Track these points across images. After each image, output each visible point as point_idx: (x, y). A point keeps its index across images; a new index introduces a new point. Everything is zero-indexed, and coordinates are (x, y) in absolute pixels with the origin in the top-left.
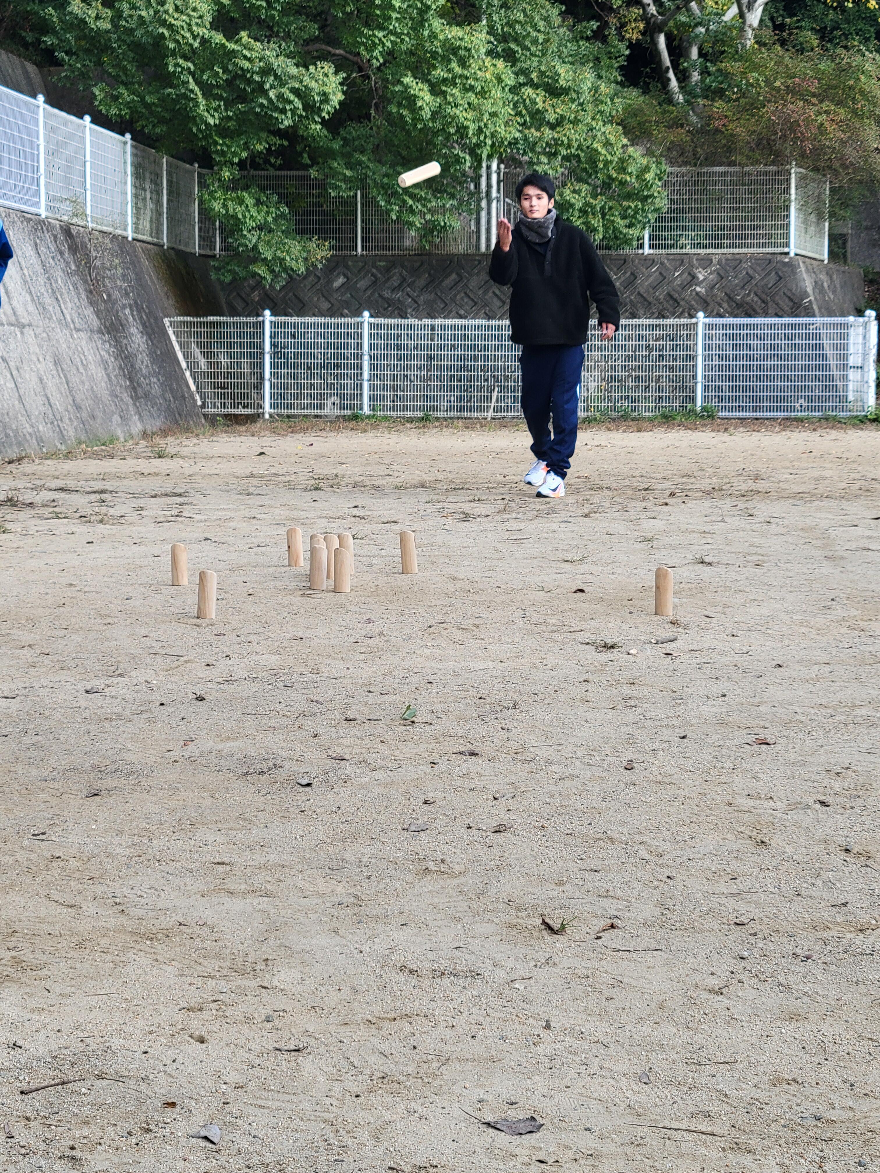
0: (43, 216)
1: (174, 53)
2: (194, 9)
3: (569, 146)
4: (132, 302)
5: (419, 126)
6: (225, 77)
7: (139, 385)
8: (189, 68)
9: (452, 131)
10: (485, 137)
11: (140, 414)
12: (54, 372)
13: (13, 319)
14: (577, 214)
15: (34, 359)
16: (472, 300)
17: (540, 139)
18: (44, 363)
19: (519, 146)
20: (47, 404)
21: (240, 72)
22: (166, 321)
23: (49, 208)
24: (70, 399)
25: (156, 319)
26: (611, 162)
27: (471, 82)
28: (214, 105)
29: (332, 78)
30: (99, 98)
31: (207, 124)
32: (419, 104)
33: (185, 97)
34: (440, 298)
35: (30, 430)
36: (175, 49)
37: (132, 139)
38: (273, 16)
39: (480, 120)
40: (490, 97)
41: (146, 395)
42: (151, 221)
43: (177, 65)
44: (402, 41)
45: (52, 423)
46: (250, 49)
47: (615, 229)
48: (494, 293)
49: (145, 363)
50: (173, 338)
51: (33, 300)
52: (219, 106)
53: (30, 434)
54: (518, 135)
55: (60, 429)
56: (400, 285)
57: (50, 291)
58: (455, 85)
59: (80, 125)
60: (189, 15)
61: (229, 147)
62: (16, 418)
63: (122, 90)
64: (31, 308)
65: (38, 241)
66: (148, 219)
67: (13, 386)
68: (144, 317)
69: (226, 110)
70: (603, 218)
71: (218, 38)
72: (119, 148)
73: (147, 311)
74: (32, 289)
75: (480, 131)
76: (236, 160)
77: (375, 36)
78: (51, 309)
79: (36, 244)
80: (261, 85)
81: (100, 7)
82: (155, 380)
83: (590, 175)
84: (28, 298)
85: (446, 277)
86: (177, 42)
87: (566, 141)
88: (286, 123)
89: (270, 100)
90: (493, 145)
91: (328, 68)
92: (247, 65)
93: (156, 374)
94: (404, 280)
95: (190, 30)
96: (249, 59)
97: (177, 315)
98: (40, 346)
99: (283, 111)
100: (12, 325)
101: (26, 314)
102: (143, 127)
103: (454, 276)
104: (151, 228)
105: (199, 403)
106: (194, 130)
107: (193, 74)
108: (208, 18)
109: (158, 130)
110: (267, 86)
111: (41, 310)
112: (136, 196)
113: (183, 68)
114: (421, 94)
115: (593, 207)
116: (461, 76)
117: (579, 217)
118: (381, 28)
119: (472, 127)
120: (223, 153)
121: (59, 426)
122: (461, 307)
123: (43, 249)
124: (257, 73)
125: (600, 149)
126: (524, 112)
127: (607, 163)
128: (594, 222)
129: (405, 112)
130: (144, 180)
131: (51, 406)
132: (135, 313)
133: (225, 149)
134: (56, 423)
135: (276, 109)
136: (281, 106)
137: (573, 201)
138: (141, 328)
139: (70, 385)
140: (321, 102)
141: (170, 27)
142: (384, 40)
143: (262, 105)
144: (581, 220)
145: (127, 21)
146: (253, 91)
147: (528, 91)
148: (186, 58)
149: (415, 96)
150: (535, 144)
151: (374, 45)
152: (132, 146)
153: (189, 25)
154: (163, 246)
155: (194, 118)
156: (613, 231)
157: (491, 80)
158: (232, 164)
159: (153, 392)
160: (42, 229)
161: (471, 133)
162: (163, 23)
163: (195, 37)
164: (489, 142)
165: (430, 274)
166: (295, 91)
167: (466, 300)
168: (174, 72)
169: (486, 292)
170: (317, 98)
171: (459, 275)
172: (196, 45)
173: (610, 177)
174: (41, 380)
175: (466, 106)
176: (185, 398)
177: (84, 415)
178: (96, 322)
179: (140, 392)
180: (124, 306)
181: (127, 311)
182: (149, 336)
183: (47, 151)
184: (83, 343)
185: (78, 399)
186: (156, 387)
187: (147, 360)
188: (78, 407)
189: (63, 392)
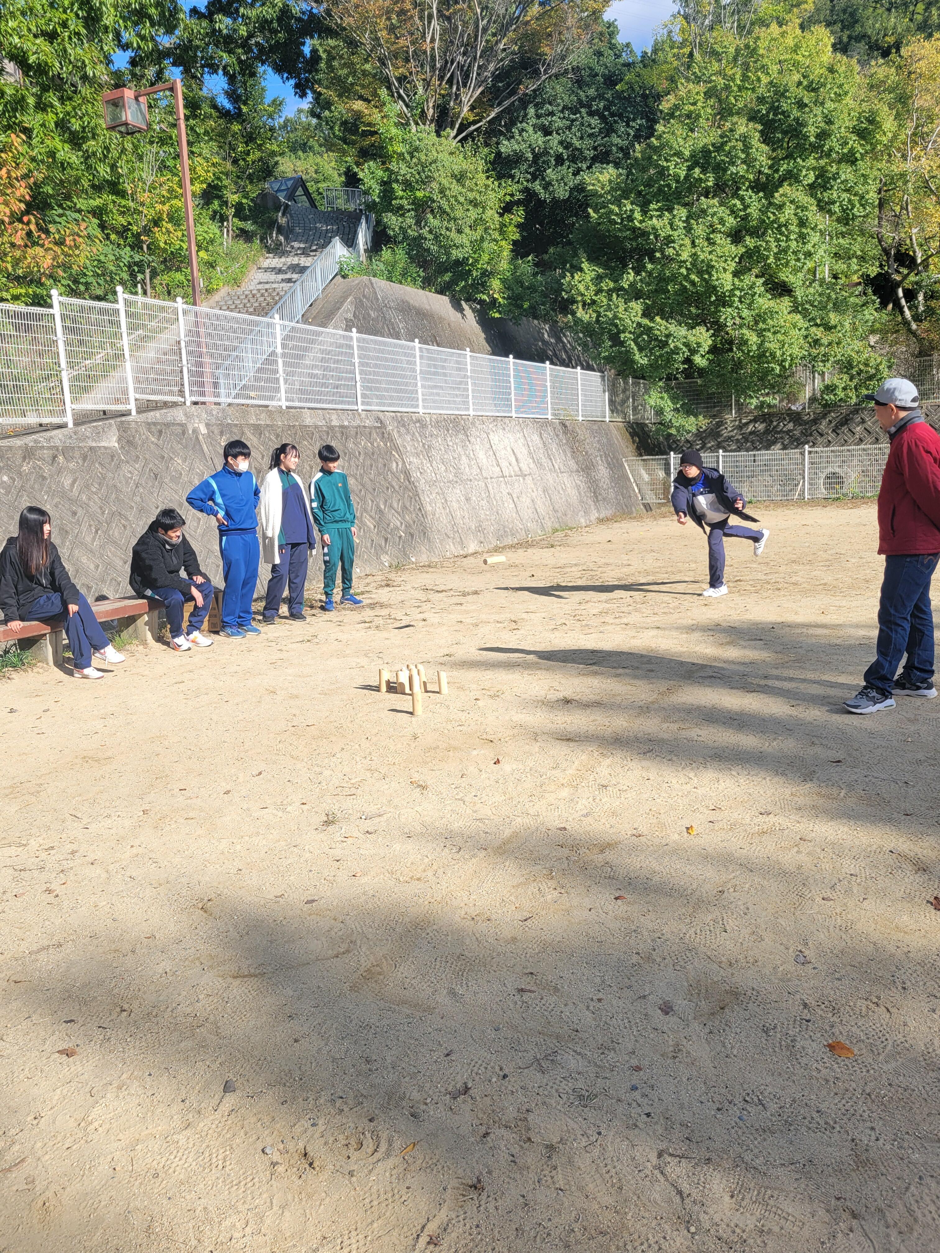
0: (549, 419)
4: (602, 454)
7: (600, 494)
11: (598, 509)
12: (543, 495)
13: (519, 473)
15: (530, 490)
18: (536, 492)
20: (535, 513)
22: (625, 461)
23: (552, 414)
24: (551, 508)
25: (617, 460)
31: (641, 364)
41: (604, 499)
43: (625, 337)
45: (537, 521)
46: (661, 325)
50: (627, 467)
51: (534, 462)
53: (521, 529)
59: (573, 372)
62: (513, 522)
64: (532, 465)
67: (513, 506)
68: (610, 460)
71: (645, 321)
72: (600, 379)
73: (612, 457)
74: (534, 456)
78: (546, 464)
79: (541, 433)
81: (591, 312)
82: (612, 490)
84: (531, 461)
86: (624, 325)
89: (671, 349)
93: (613, 487)
95: (630, 319)
96: (660, 330)
97: (634, 457)
98: (535, 484)
99: (678, 354)
100: (518, 476)
101: (528, 469)
105: (640, 498)
107: (633, 340)
108: (639, 312)
111: (539, 466)
113: (628, 338)
123: (545, 435)
131: (538, 514)
132: (603, 459)
136: (676, 352)
138: (606, 466)
141: (620, 319)
145: (603, 318)
146: (663, 345)
148: (630, 333)
154: (629, 423)
159: (609, 497)
160: (546, 425)
162: (617, 317)
166: (684, 344)
168: (624, 340)
174: (533, 500)
176: (630, 497)
177: (559, 515)
178: (575, 467)
179: (600, 497)
180: (597, 456)
181: (598, 458)
182: (611, 469)
183: (553, 387)
184: (565, 479)
185: (556, 507)
186: (612, 494)
187: (607, 481)
188: (556, 511)
189: (547, 504)
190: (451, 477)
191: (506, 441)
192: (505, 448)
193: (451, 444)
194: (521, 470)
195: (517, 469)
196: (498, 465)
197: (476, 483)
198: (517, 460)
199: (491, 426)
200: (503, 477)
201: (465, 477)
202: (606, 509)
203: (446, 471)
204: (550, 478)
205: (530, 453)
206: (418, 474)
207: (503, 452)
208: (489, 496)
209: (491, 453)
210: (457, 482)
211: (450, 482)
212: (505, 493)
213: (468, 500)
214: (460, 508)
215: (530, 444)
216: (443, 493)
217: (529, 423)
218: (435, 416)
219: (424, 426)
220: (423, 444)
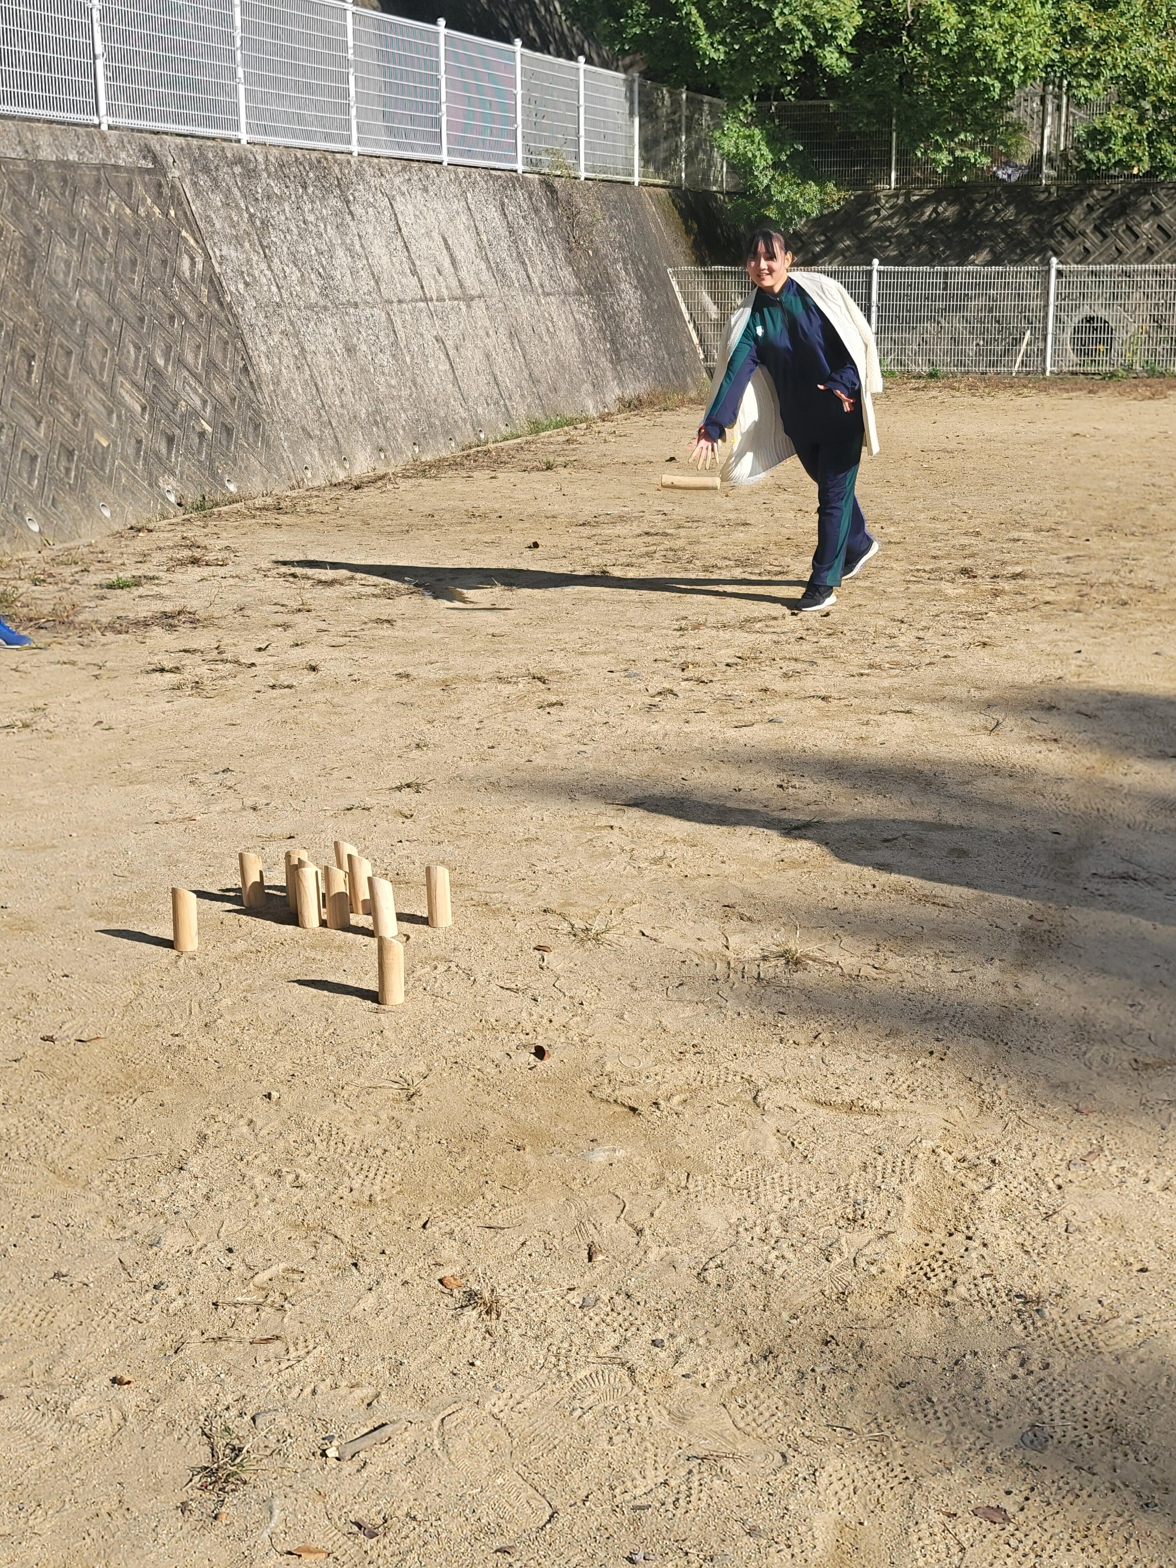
0: (520, 172)
4: (627, 255)
7: (624, 346)
11: (620, 379)
12: (508, 345)
13: (458, 292)
15: (482, 333)
18: (494, 337)
20: (492, 381)
22: (671, 271)
23: (526, 161)
24: (526, 374)
25: (657, 271)
35: (465, 416)
41: (632, 357)
45: (497, 403)
49: (636, 320)
50: (676, 288)
51: (489, 268)
53: (464, 420)
55: (506, 409)
57: (514, 254)
59: (571, 68)
62: (447, 404)
64: (486, 276)
65: (506, 200)
67: (448, 367)
68: (641, 270)
72: (624, 89)
73: (649, 261)
74: (490, 255)
78: (513, 275)
79: (502, 204)
82: (646, 338)
84: (483, 266)
93: (648, 331)
97: (689, 265)
98: (492, 319)
100: (456, 299)
101: (477, 284)
105: (702, 356)
111: (499, 277)
121: (505, 406)
123: (511, 209)
130: (657, 120)
131: (498, 384)
132: (629, 267)
134: (501, 402)
138: (635, 282)
139: (528, 357)
152: (640, 84)
154: (682, 186)
159: (642, 352)
160: (514, 185)
174: (488, 356)
176: (683, 353)
177: (543, 389)
178: (572, 283)
179: (623, 353)
180: (616, 261)
181: (619, 266)
182: (645, 291)
183: (527, 100)
184: (553, 308)
185: (537, 372)
186: (647, 347)
187: (638, 317)
188: (534, 380)
189: (517, 367)
190: (314, 296)
191: (431, 217)
192: (428, 234)
193: (311, 218)
194: (461, 285)
195: (454, 283)
196: (414, 273)
197: (368, 311)
198: (453, 262)
199: (397, 181)
200: (425, 300)
201: (343, 298)
202: (637, 379)
203: (302, 282)
204: (522, 304)
205: (480, 247)
206: (241, 286)
207: (425, 242)
208: (395, 344)
209: (399, 244)
210: (325, 308)
211: (310, 307)
212: (428, 337)
213: (350, 350)
214: (332, 368)
215: (481, 228)
216: (296, 334)
217: (478, 178)
218: (275, 152)
219: (251, 173)
220: (251, 216)
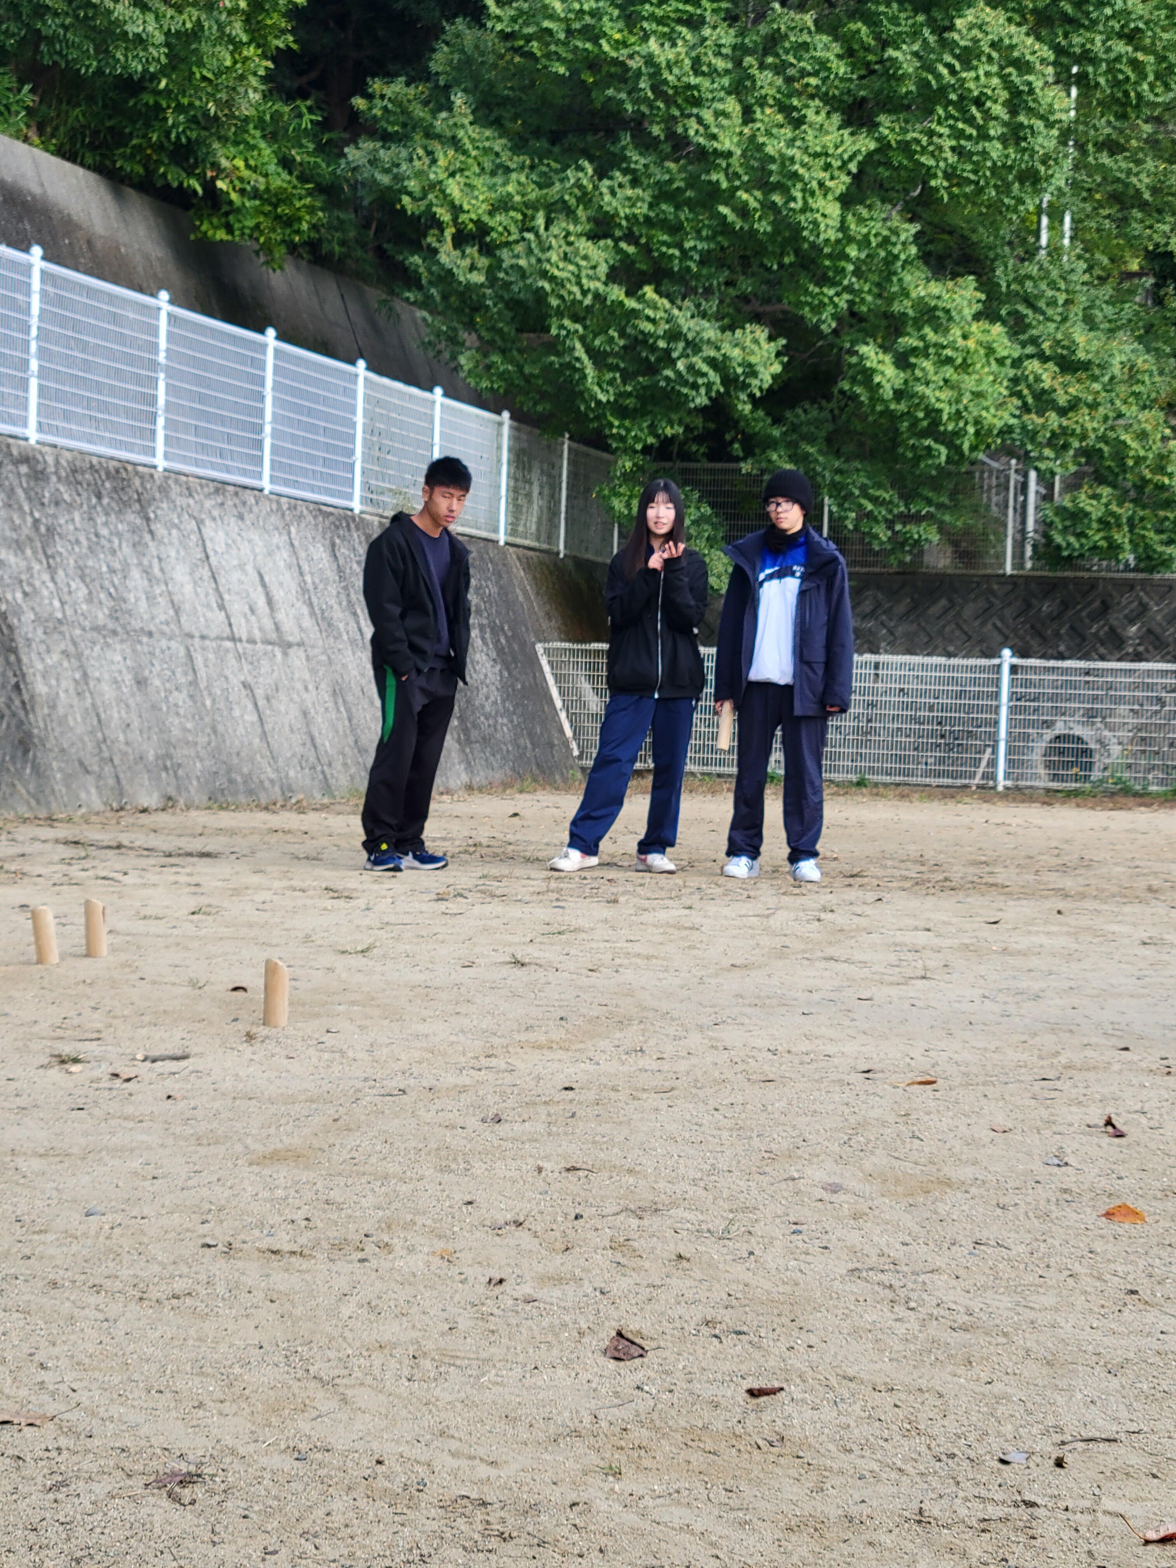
0: (357, 511)
1: (560, 314)
2: (585, 258)
3: (1083, 437)
4: (485, 622)
5: (879, 408)
6: (622, 343)
7: (476, 726)
8: (577, 331)
9: (921, 415)
10: (966, 423)
11: (469, 763)
12: (330, 705)
13: (274, 636)
14: (1095, 525)
15: (299, 686)
16: (965, 633)
17: (1044, 426)
18: (314, 693)
19: (1014, 436)
20: (309, 743)
21: (640, 337)
22: (539, 648)
23: (364, 500)
25: (523, 644)
26: (1145, 458)
27: (949, 352)
28: (609, 376)
29: (765, 346)
30: (466, 368)
31: (599, 403)
32: (877, 379)
33: (570, 366)
34: (924, 629)
35: (273, 776)
36: (558, 306)
37: (512, 418)
38: (688, 269)
39: (958, 401)
40: (974, 372)
41: (485, 740)
42: (539, 523)
43: (562, 327)
44: (863, 300)
45: (313, 768)
46: (655, 308)
47: (1147, 546)
48: (994, 625)
49: (492, 698)
50: (547, 668)
51: (313, 613)
52: (615, 379)
53: (272, 781)
54: (1013, 421)
55: (325, 777)
56: (873, 611)
57: (344, 603)
58: (927, 356)
59: (425, 400)
60: (577, 265)
61: (628, 431)
62: (252, 760)
63: (496, 358)
64: (308, 622)
65: (338, 541)
66: (534, 519)
67: (255, 718)
68: (503, 641)
69: (624, 383)
70: (1131, 531)
71: (617, 293)
72: (490, 431)
73: (510, 634)
74: (315, 600)
75: (958, 415)
76: (639, 447)
77: (825, 295)
78: (341, 626)
79: (333, 545)
80: (668, 352)
81: (476, 255)
82: (505, 721)
83: (1117, 475)
84: (305, 610)
85: (934, 603)
86: (561, 297)
87: (1078, 431)
88: (698, 401)
89: (678, 373)
90: (977, 433)
91: (762, 333)
92: (648, 327)
93: (507, 713)
94: (878, 605)
95: (579, 284)
96: (653, 321)
97: (562, 640)
98: (313, 671)
99: (695, 386)
100: (270, 643)
101: (296, 631)
102: (522, 404)
103: (943, 602)
104: (538, 530)
105: (576, 753)
106: (582, 408)
107: (582, 339)
108: (603, 269)
109: (540, 408)
110: (675, 355)
111: (324, 625)
112: (514, 491)
113: (569, 332)
114: (880, 367)
115: (1118, 517)
116: (935, 345)
117: (1099, 530)
118: (833, 284)
119: (947, 410)
120: (622, 439)
121: (323, 772)
122: (951, 641)
123: (343, 551)
124: (663, 338)
125: (1129, 442)
126: (1026, 392)
127: (1139, 460)
128: (1118, 537)
129: (858, 390)
130: (530, 471)
131: (315, 747)
132: (487, 636)
133: (623, 433)
134: (319, 768)
135: (686, 383)
136: (691, 380)
137: (1088, 509)
138: (494, 655)
139: (355, 721)
140: (746, 375)
141: (552, 279)
142: (836, 299)
143: (667, 379)
144: (1101, 534)
145: (507, 273)
146: (659, 360)
147: (1033, 366)
148: (576, 319)
149: (873, 371)
150: (1035, 433)
151: (822, 305)
152: (511, 427)
153: (578, 277)
154: (558, 553)
155: (581, 393)
156: (1145, 549)
157: (976, 351)
158: (636, 452)
159: (499, 736)
160: (348, 526)
161: (945, 417)
162: (544, 274)
163: (584, 293)
164: (971, 430)
165: (913, 599)
166: (712, 362)
167: (958, 633)
168: (558, 335)
169: (983, 624)
170: (739, 370)
171: (951, 600)
172: (588, 301)
173: (1143, 479)
174: (305, 714)
175: (941, 383)
176: (551, 745)
179: (474, 734)
182: (506, 666)
183: (370, 430)
186: (504, 730)
187: (495, 695)
189: (341, 730)
190: (101, 616)
191: (245, 548)
192: (241, 567)
193: (104, 532)
194: (278, 629)
195: (268, 625)
196: (222, 607)
197: (164, 643)
198: (270, 602)
199: (208, 504)
200: (233, 639)
201: (136, 624)
202: (490, 766)
203: (90, 599)
205: (304, 590)
206: (19, 595)
207: (236, 576)
208: (194, 683)
209: (206, 573)
210: (114, 633)
211: (96, 629)
212: (235, 681)
213: (141, 682)
214: (119, 700)
215: (306, 568)
216: (79, 656)
217: (305, 512)
218: (68, 455)
219: (39, 475)
220: (36, 522)
